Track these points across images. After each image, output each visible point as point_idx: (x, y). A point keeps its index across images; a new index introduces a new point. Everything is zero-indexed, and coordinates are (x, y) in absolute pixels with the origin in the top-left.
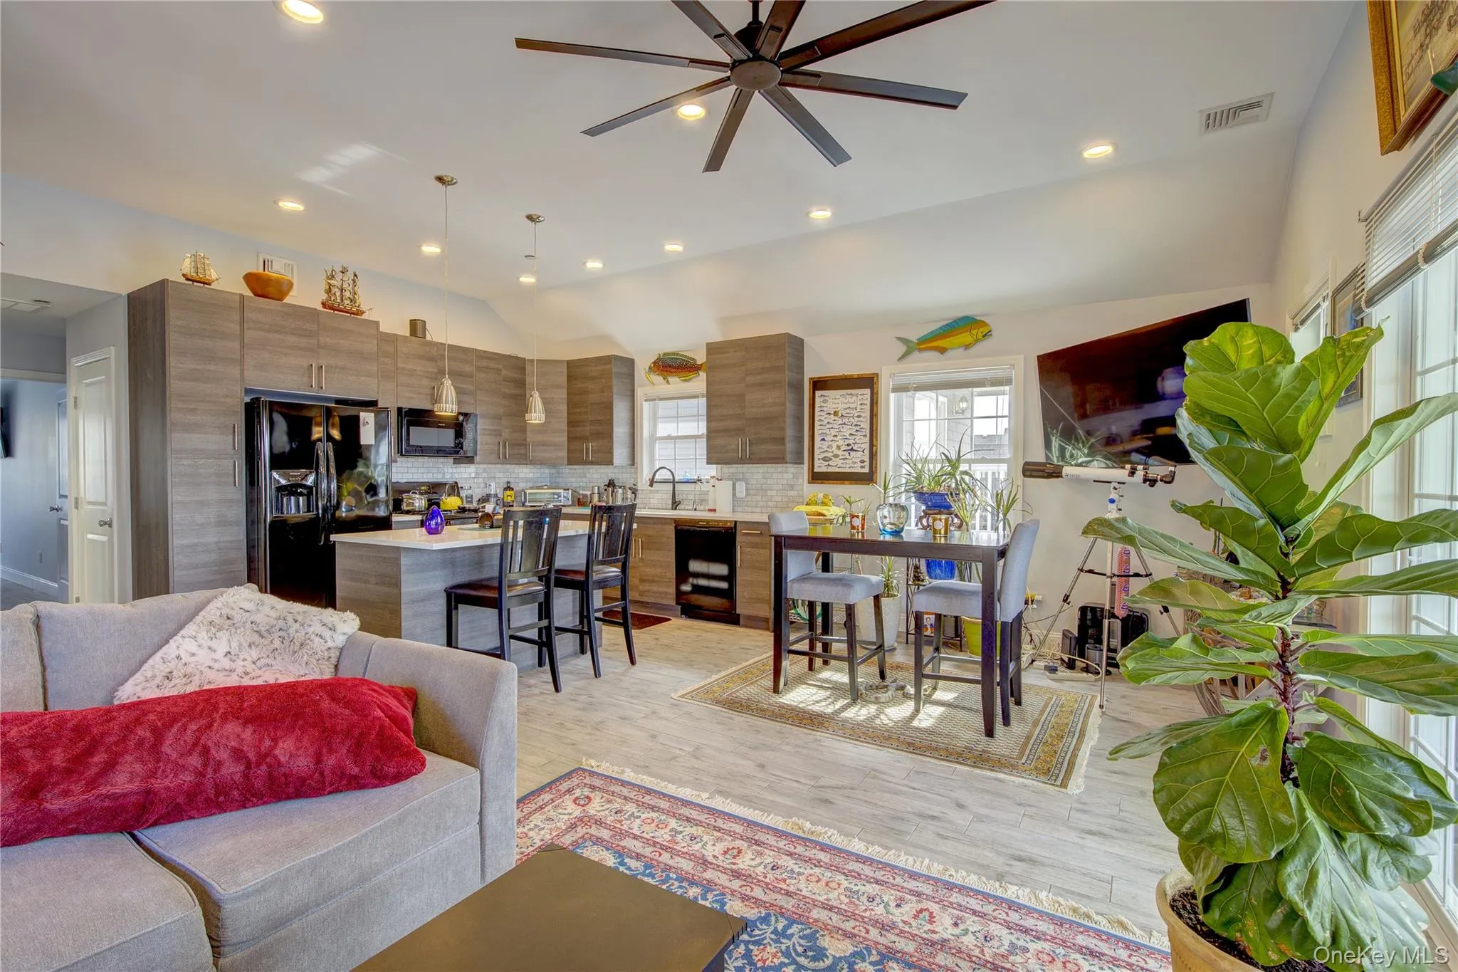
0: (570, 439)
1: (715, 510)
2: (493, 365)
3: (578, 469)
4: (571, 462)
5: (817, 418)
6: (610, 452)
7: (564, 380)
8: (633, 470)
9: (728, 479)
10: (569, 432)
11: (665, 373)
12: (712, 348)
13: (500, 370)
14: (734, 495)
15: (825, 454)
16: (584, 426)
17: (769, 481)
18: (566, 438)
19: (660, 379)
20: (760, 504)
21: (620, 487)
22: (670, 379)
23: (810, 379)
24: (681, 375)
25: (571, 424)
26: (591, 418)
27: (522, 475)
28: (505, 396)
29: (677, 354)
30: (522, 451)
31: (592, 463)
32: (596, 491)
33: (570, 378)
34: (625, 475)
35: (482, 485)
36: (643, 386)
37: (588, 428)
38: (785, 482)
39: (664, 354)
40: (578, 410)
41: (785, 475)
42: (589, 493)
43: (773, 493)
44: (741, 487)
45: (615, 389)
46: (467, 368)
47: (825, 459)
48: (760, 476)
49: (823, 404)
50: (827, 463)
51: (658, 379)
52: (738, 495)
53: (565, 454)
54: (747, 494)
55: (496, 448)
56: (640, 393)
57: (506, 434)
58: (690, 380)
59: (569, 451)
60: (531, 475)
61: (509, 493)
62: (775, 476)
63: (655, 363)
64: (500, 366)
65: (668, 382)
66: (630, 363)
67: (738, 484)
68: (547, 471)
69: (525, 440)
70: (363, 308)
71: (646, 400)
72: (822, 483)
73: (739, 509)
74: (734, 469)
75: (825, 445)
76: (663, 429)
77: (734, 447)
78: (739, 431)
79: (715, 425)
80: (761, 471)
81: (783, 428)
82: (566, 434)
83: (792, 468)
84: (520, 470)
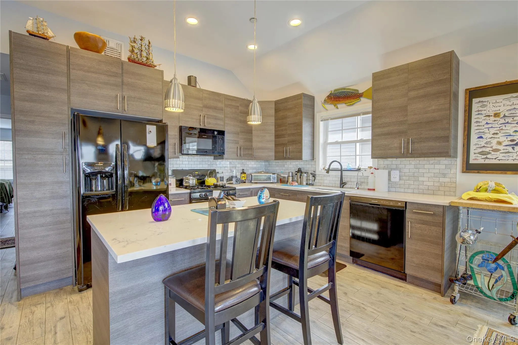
0: (276, 145)
1: (374, 190)
2: (234, 104)
3: (280, 162)
4: (277, 158)
5: (473, 120)
6: (301, 152)
7: (273, 112)
8: (313, 163)
9: (384, 168)
10: (275, 141)
11: (336, 102)
12: (376, 77)
13: (238, 107)
14: (389, 179)
15: (484, 149)
16: (285, 137)
17: (421, 171)
18: (274, 145)
19: (332, 106)
20: (412, 187)
21: (305, 173)
22: (339, 106)
23: (466, 90)
24: (347, 101)
25: (276, 136)
26: (289, 132)
27: (250, 166)
28: (241, 121)
29: (345, 89)
30: (250, 152)
31: (289, 159)
32: (291, 175)
33: (277, 111)
34: (308, 166)
35: (229, 171)
36: (320, 112)
37: (286, 139)
38: (437, 171)
39: (335, 90)
40: (282, 128)
41: (437, 166)
42: (286, 176)
43: (425, 179)
44: (395, 175)
45: (304, 114)
46: (220, 105)
47: (482, 153)
48: (412, 167)
49: (481, 109)
50: (485, 156)
51: (330, 107)
52: (392, 179)
53: (273, 154)
54: (400, 179)
55: (236, 150)
56: (318, 116)
57: (241, 143)
58: (353, 105)
59: (276, 152)
60: (255, 166)
61: (243, 175)
63: (328, 97)
64: (238, 105)
65: (337, 108)
66: (312, 99)
67: (392, 172)
68: (263, 163)
69: (252, 146)
70: (155, 63)
71: (322, 121)
72: (478, 172)
73: (393, 189)
74: (388, 161)
75: (482, 142)
76: (332, 138)
77: (396, 145)
78: (401, 133)
79: (379, 131)
80: (413, 163)
81: (449, 129)
82: (274, 143)
83: (444, 161)
84: (249, 163)
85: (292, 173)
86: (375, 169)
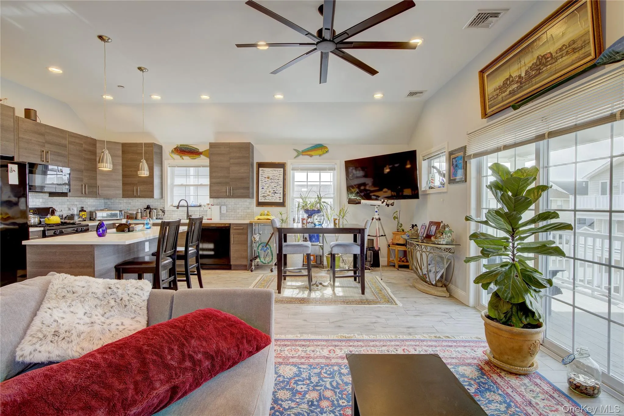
0: (124, 184)
1: (211, 219)
2: (77, 141)
3: (125, 200)
4: (125, 196)
5: (260, 179)
6: (152, 191)
7: (120, 153)
8: (162, 201)
9: (217, 205)
10: (123, 181)
11: (182, 154)
12: (212, 145)
13: (82, 144)
14: (220, 212)
15: (264, 194)
16: (135, 178)
17: (238, 206)
18: (121, 184)
19: (178, 157)
20: (233, 216)
21: (155, 209)
22: (184, 157)
23: (257, 163)
24: (192, 155)
25: (124, 176)
27: (89, 203)
28: (85, 159)
29: (189, 146)
30: (95, 190)
31: (140, 197)
32: (140, 212)
33: (123, 152)
34: (157, 203)
35: (67, 209)
36: (168, 159)
38: (245, 206)
39: (181, 145)
40: (131, 169)
41: (245, 203)
42: (135, 212)
43: (240, 211)
44: (224, 209)
45: (154, 160)
46: (63, 142)
47: (264, 196)
48: (233, 203)
49: (263, 174)
50: (264, 198)
51: (177, 157)
52: (222, 212)
53: (121, 192)
54: (227, 211)
55: (80, 187)
56: (166, 163)
57: (85, 180)
58: (195, 159)
59: (123, 191)
60: (95, 203)
61: (83, 213)
62: (240, 203)
63: (175, 149)
64: (82, 142)
65: (183, 159)
66: (160, 147)
67: (222, 207)
69: (96, 184)
71: (169, 167)
72: (262, 206)
73: (223, 218)
74: (220, 200)
75: (264, 191)
76: (178, 181)
77: (224, 190)
78: (227, 183)
79: (214, 180)
80: (233, 201)
81: (249, 183)
82: (121, 182)
83: (248, 200)
84: (88, 200)
85: (141, 210)
86: (212, 205)
